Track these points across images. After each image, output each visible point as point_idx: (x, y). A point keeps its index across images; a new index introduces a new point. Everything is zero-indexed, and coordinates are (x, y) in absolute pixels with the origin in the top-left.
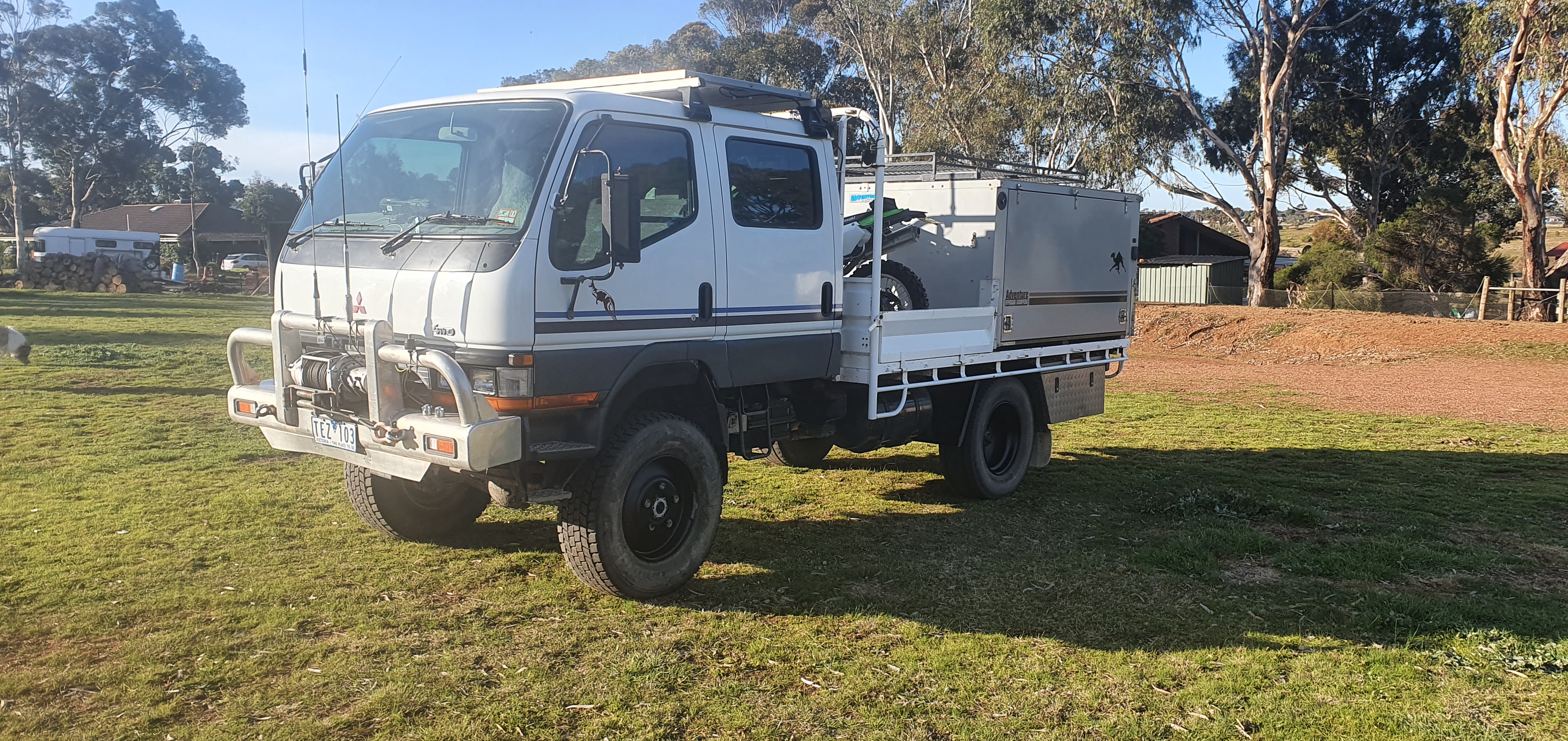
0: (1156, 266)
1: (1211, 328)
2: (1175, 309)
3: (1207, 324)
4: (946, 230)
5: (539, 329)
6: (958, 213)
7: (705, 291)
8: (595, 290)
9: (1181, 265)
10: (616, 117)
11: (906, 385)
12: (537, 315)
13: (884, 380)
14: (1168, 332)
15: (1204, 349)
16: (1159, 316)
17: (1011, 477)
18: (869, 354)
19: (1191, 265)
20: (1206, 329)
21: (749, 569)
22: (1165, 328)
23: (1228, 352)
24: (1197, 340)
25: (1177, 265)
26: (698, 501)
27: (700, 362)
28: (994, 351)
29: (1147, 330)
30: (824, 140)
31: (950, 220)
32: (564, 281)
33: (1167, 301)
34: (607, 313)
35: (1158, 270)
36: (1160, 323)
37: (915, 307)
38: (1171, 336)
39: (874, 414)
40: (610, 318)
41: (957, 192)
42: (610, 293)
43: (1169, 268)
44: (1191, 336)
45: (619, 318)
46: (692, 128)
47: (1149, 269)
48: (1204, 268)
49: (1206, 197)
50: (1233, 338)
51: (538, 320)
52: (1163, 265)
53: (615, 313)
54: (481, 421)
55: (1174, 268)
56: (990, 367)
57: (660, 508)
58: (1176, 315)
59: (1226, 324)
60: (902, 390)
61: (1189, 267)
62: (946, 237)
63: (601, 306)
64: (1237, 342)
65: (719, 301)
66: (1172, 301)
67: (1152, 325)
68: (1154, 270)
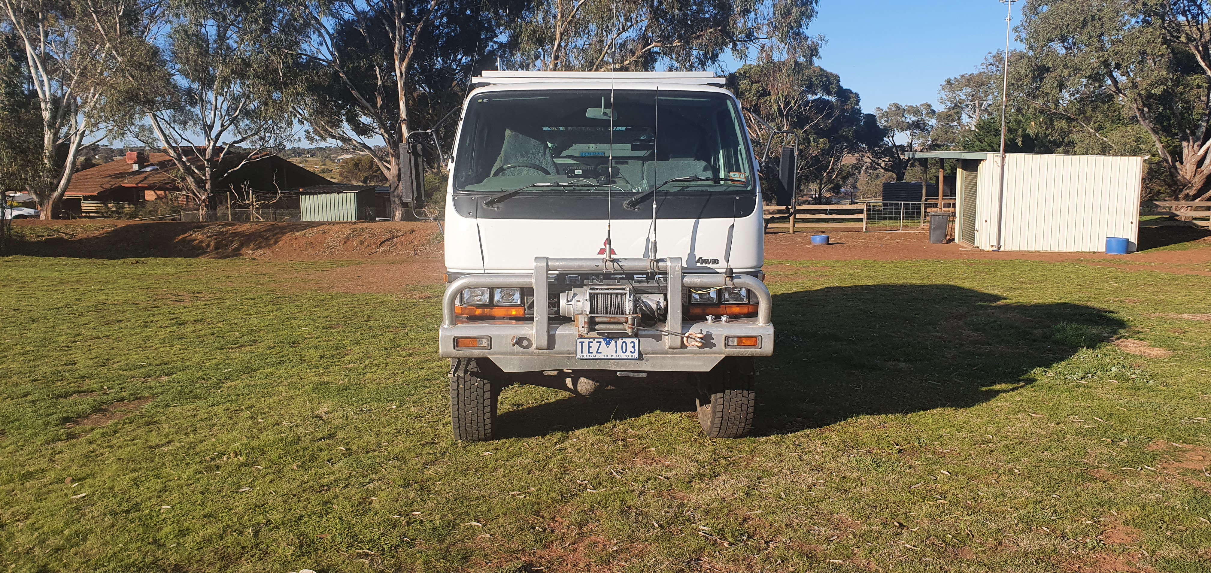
0: (314, 194)
2: (359, 226)
3: (389, 236)
9: (334, 193)
14: (362, 243)
15: (394, 254)
19: (342, 192)
20: (389, 239)
22: (358, 240)
23: (412, 254)
24: (385, 247)
25: (330, 193)
29: (345, 242)
38: (365, 245)
43: (324, 195)
44: (380, 245)
47: (307, 197)
48: (352, 194)
49: (353, 142)
50: (412, 244)
52: (319, 194)
55: (327, 195)
58: (363, 230)
61: (340, 194)
67: (348, 238)
68: (312, 197)
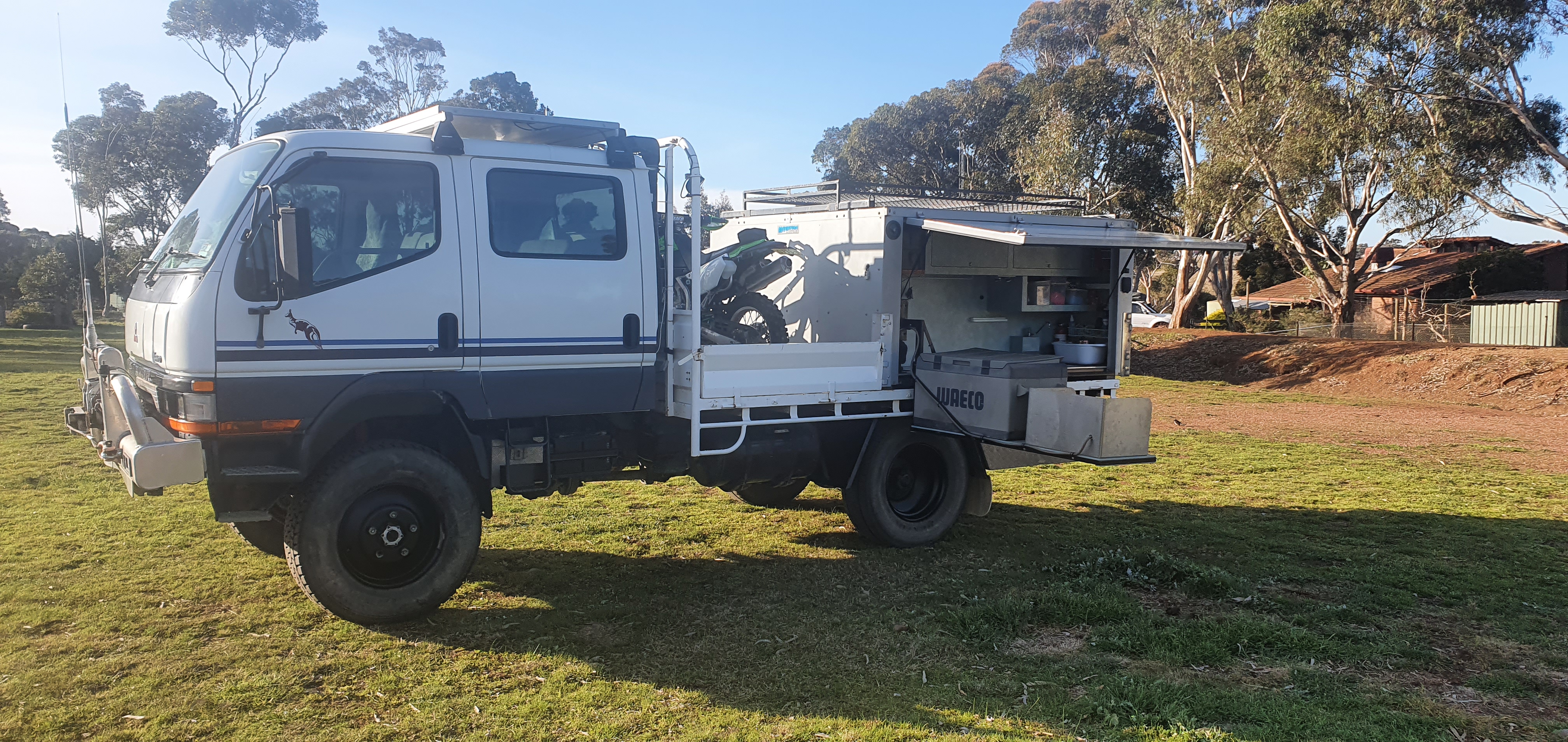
0: (1492, 303)
1: (1531, 374)
2: (1492, 353)
3: (1529, 369)
4: (846, 259)
5: (221, 357)
6: (854, 241)
7: (448, 323)
8: (294, 320)
9: (1522, 302)
10: (331, 153)
11: (746, 421)
12: (218, 343)
13: (706, 416)
14: (1477, 378)
15: (1519, 398)
16: (1470, 360)
17: (931, 524)
18: (690, 389)
19: (1534, 302)
20: (1525, 375)
21: (535, 603)
22: (1475, 373)
23: (1547, 402)
24: (1511, 388)
25: (1516, 303)
26: (445, 530)
27: (445, 393)
28: (883, 389)
29: (1454, 376)
30: (634, 170)
31: (847, 248)
32: (252, 311)
33: (1487, 342)
34: (310, 342)
35: (1494, 307)
36: (1469, 368)
37: (773, 341)
38: (1480, 382)
39: (696, 451)
40: (314, 347)
41: (853, 221)
42: (312, 322)
43: (1507, 305)
44: (1505, 383)
45: (325, 347)
46: (442, 163)
47: (1482, 307)
48: (1551, 305)
49: (1547, 223)
50: (1558, 386)
51: (219, 348)
52: (1500, 302)
53: (320, 342)
54: (151, 442)
55: (1513, 306)
56: (886, 406)
57: (392, 536)
58: (1491, 359)
59: (1551, 370)
60: (741, 427)
61: (1532, 305)
62: (846, 267)
63: (301, 336)
64: (1562, 391)
65: (468, 331)
66: (1493, 343)
67: (1461, 370)
68: (1488, 307)
